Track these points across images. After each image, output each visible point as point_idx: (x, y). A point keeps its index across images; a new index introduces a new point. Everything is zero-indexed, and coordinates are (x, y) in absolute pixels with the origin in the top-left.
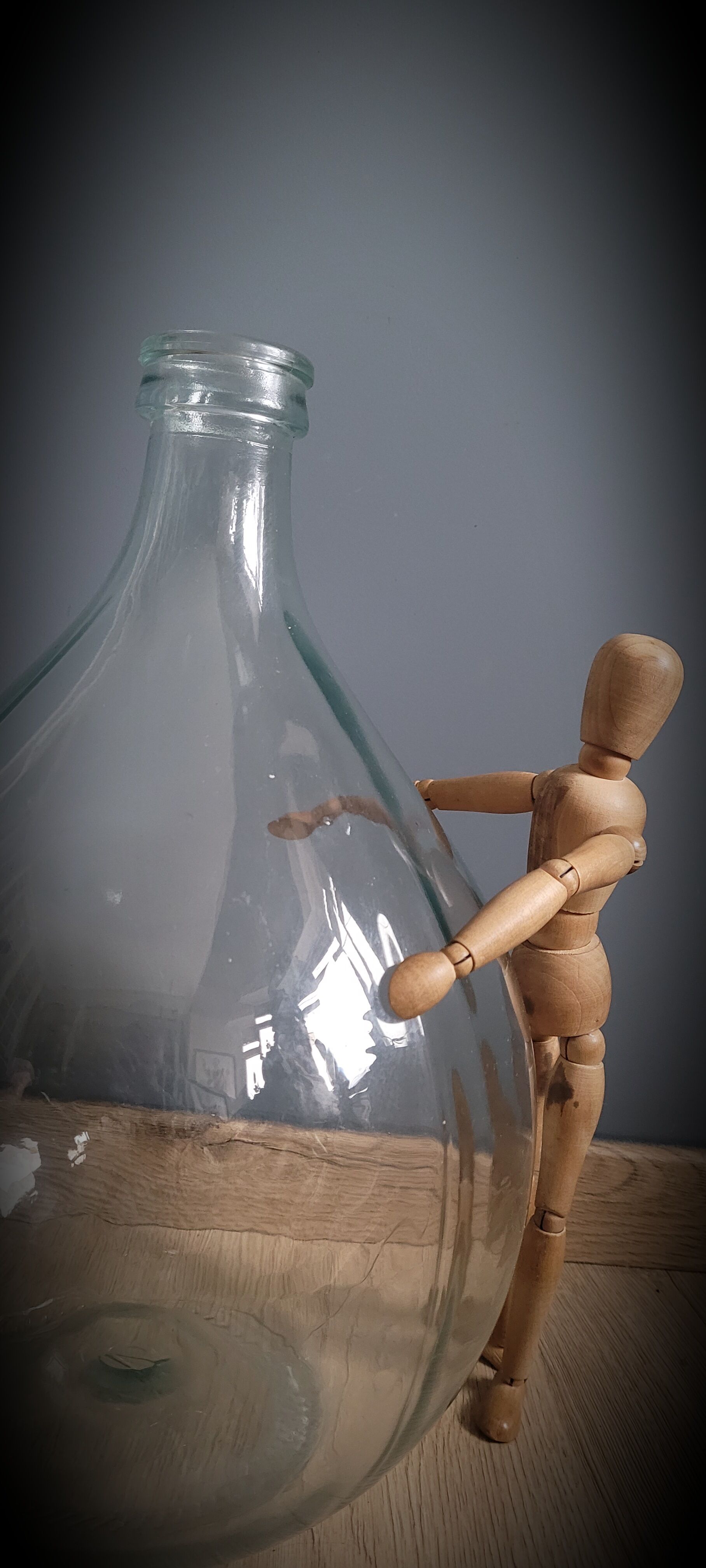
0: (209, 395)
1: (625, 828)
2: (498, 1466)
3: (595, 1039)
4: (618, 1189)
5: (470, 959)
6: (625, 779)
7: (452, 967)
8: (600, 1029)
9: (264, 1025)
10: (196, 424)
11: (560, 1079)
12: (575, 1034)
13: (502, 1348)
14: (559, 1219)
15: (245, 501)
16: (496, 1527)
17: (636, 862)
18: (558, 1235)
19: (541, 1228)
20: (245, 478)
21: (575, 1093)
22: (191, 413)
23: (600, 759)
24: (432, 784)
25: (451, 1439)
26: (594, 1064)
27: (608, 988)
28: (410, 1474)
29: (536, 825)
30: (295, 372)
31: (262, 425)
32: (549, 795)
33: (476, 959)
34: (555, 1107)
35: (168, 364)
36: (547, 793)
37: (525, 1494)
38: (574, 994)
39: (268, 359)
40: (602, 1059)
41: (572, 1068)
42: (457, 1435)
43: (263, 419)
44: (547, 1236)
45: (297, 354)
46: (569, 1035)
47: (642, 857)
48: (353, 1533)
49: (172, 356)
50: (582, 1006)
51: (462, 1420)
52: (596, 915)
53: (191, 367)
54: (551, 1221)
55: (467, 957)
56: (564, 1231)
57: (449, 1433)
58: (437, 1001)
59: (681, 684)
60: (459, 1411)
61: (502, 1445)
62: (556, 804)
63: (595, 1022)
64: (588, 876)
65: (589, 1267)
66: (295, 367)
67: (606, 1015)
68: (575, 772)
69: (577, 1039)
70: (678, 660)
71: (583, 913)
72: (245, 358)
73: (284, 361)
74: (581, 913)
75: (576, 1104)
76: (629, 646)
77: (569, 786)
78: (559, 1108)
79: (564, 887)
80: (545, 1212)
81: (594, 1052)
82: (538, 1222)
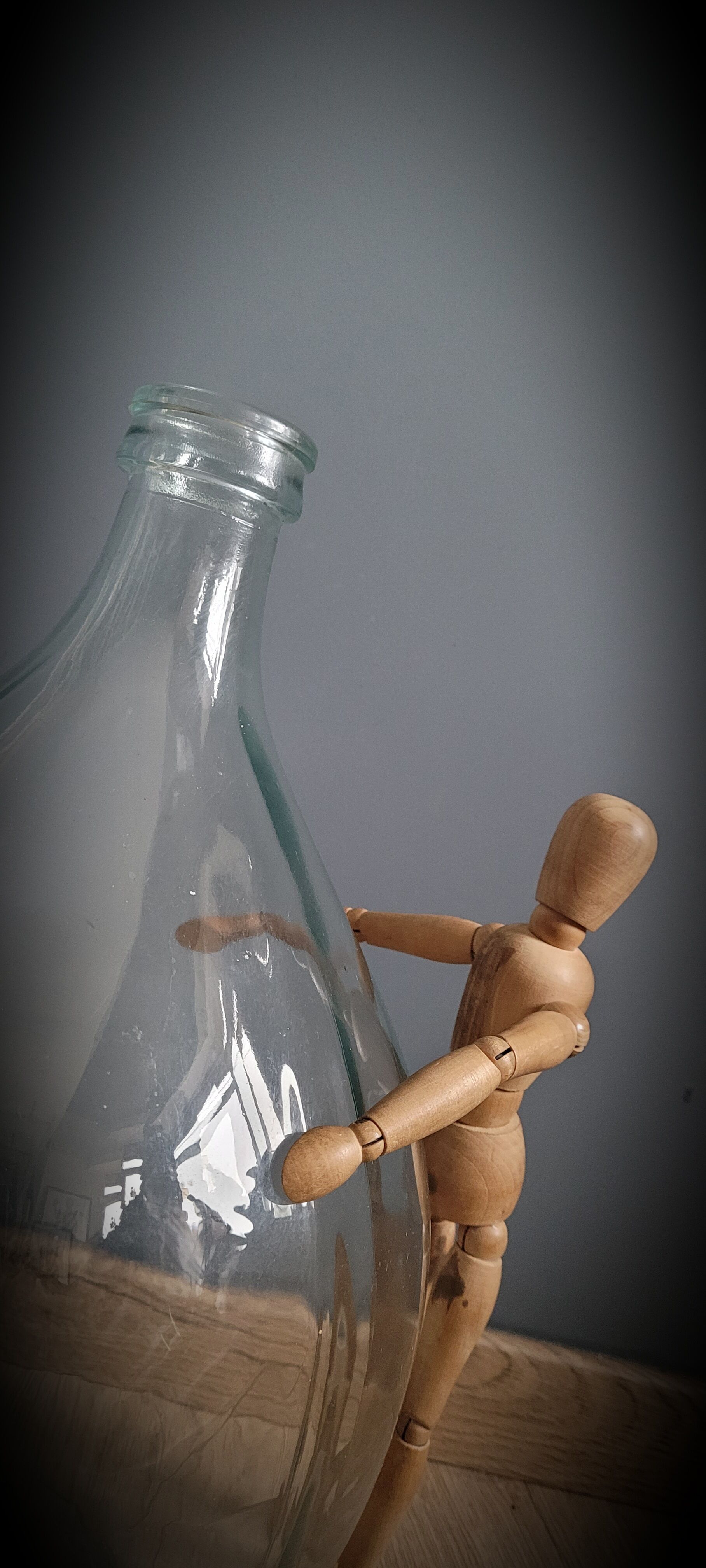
0: (199, 459)
1: (570, 1007)
3: (498, 1231)
4: (487, 1384)
5: (382, 1142)
6: (577, 951)
7: (360, 1148)
8: (505, 1221)
9: (132, 1171)
10: (179, 487)
11: (451, 1272)
12: (477, 1224)
14: (425, 1431)
15: (217, 581)
17: (577, 1047)
18: (420, 1449)
19: (403, 1438)
20: (221, 556)
21: (466, 1290)
22: (176, 474)
23: (554, 925)
24: (365, 915)
26: (493, 1260)
27: (520, 1177)
29: (472, 985)
30: (297, 453)
31: (252, 502)
32: (493, 954)
33: (389, 1142)
34: (441, 1303)
35: (161, 418)
36: (490, 952)
38: (483, 1180)
39: (270, 433)
43: (255, 496)
44: (408, 1449)
45: (303, 436)
46: (470, 1224)
47: (584, 1041)
49: (167, 410)
50: (490, 1194)
52: (522, 1094)
53: (184, 426)
54: (415, 1432)
55: (379, 1139)
56: (428, 1444)
58: (337, 1187)
62: (498, 966)
63: (501, 1213)
64: (526, 1060)
65: (442, 1468)
66: (298, 448)
67: (513, 1207)
68: (525, 933)
69: (478, 1229)
70: (654, 832)
71: (508, 1090)
72: (246, 427)
73: (287, 438)
74: (505, 1089)
75: (465, 1304)
76: (605, 808)
77: (516, 949)
78: (446, 1303)
79: (499, 1071)
80: (410, 1420)
81: (494, 1246)
82: (401, 1433)
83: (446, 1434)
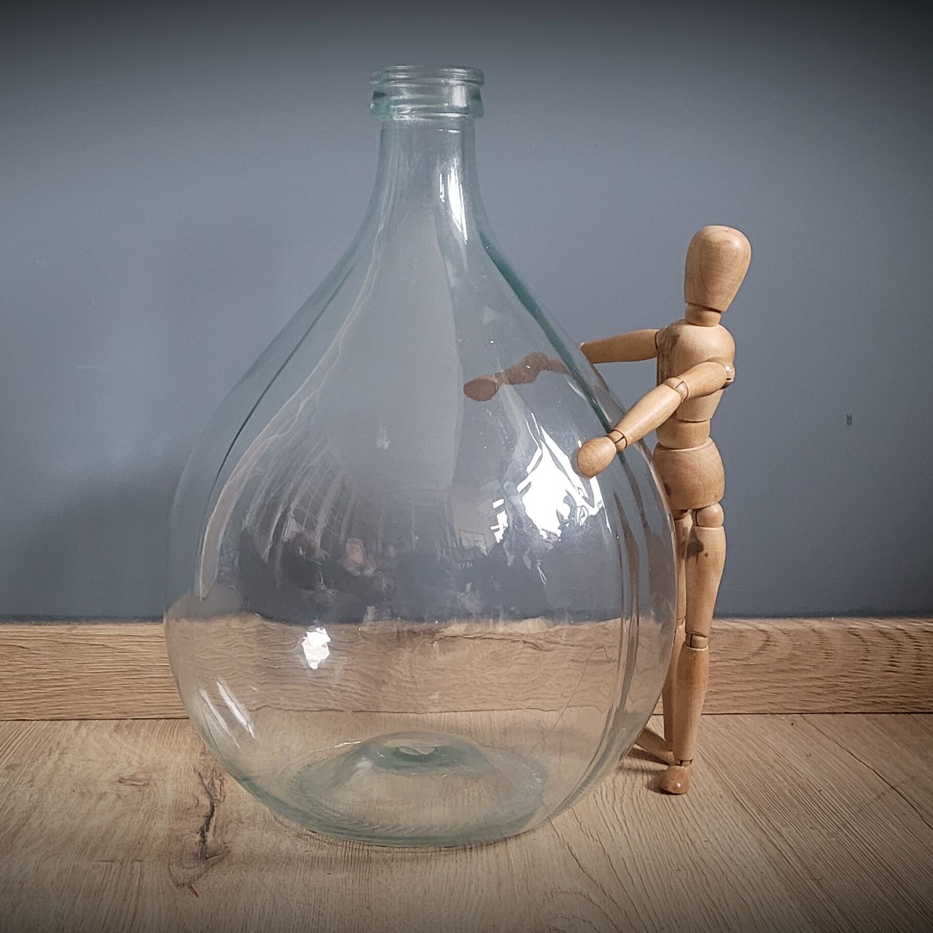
1: (719, 358)
2: (675, 803)
3: (716, 510)
4: (756, 654)
5: (624, 439)
6: (719, 326)
7: (614, 444)
8: (719, 502)
12: (701, 507)
13: (672, 751)
14: (702, 638)
16: (676, 826)
17: (728, 379)
18: (703, 650)
19: (691, 646)
21: (705, 547)
23: (700, 313)
25: (641, 795)
26: (717, 526)
27: (722, 473)
28: (616, 809)
29: (660, 364)
30: (474, 82)
31: (455, 119)
32: (667, 342)
33: (628, 439)
34: (692, 560)
36: (665, 341)
37: (695, 814)
38: (698, 478)
39: (456, 77)
40: (722, 523)
41: (702, 531)
42: (645, 793)
44: (695, 651)
45: (475, 71)
46: (698, 508)
47: (732, 375)
48: (583, 831)
50: (704, 486)
51: (648, 787)
52: (709, 422)
54: (698, 641)
55: (622, 438)
56: (708, 646)
57: (640, 793)
59: (750, 257)
60: (645, 783)
61: (677, 796)
62: (672, 347)
63: (715, 497)
64: (694, 387)
66: (473, 78)
67: (722, 492)
68: (684, 324)
69: (703, 510)
71: (698, 421)
72: (442, 79)
73: (467, 77)
75: (706, 555)
76: (711, 235)
77: (680, 334)
78: (695, 559)
79: (678, 395)
80: (692, 635)
81: (716, 518)
82: (689, 643)
83: (736, 694)
